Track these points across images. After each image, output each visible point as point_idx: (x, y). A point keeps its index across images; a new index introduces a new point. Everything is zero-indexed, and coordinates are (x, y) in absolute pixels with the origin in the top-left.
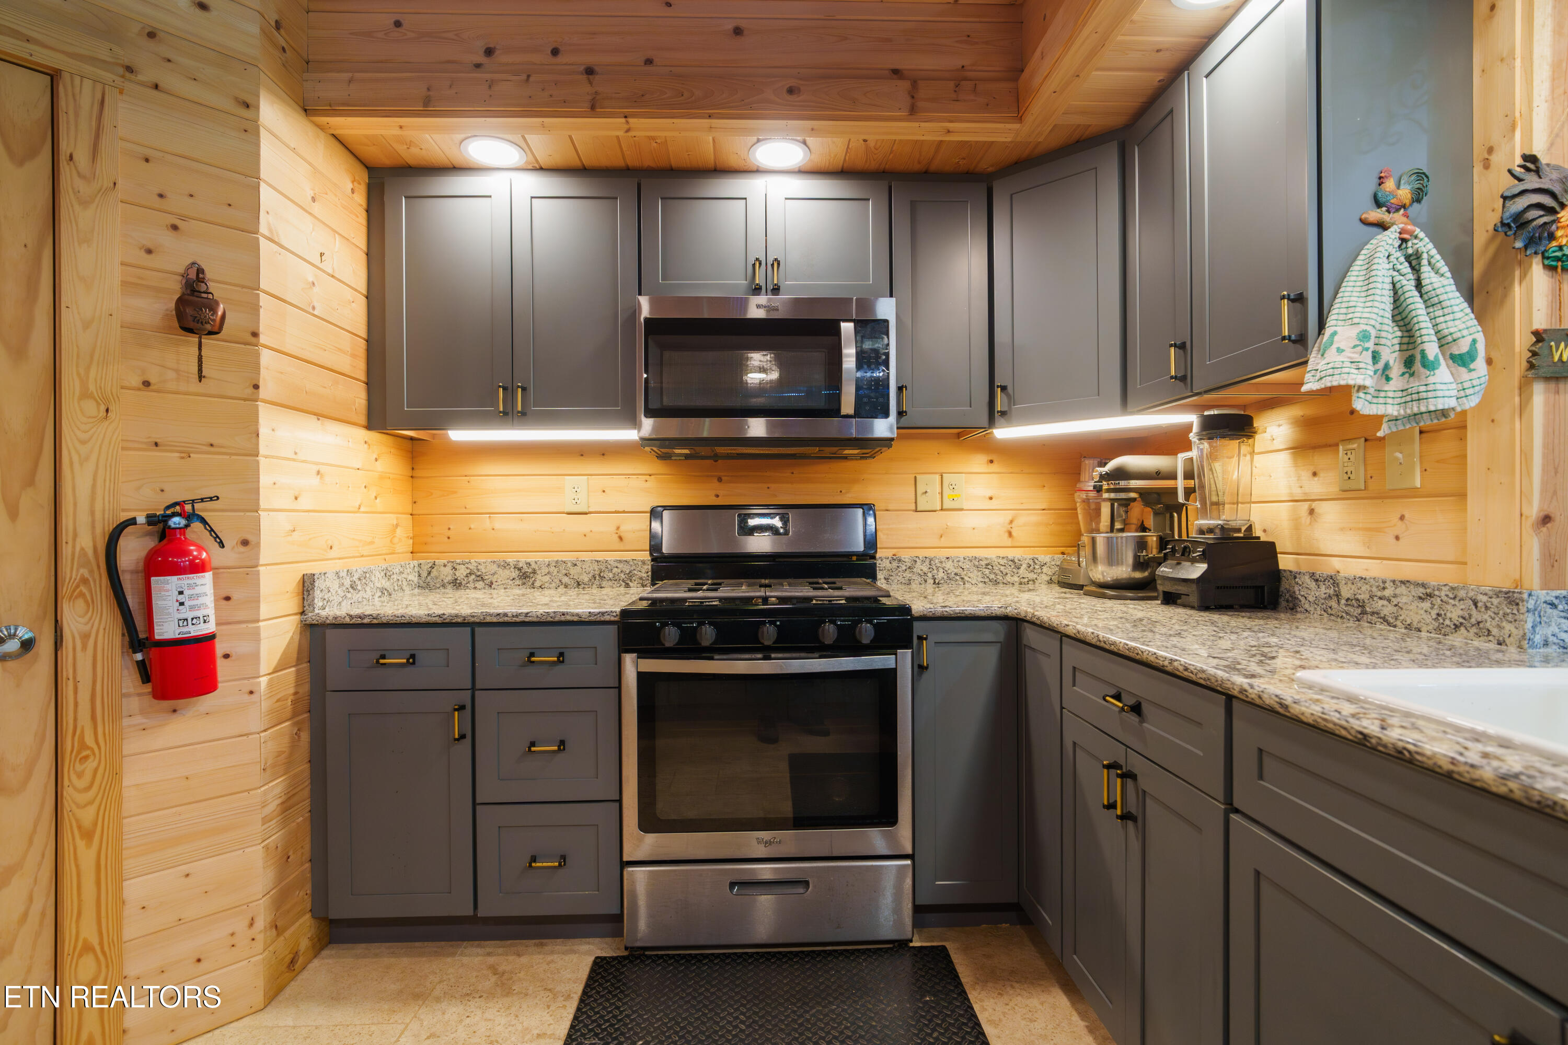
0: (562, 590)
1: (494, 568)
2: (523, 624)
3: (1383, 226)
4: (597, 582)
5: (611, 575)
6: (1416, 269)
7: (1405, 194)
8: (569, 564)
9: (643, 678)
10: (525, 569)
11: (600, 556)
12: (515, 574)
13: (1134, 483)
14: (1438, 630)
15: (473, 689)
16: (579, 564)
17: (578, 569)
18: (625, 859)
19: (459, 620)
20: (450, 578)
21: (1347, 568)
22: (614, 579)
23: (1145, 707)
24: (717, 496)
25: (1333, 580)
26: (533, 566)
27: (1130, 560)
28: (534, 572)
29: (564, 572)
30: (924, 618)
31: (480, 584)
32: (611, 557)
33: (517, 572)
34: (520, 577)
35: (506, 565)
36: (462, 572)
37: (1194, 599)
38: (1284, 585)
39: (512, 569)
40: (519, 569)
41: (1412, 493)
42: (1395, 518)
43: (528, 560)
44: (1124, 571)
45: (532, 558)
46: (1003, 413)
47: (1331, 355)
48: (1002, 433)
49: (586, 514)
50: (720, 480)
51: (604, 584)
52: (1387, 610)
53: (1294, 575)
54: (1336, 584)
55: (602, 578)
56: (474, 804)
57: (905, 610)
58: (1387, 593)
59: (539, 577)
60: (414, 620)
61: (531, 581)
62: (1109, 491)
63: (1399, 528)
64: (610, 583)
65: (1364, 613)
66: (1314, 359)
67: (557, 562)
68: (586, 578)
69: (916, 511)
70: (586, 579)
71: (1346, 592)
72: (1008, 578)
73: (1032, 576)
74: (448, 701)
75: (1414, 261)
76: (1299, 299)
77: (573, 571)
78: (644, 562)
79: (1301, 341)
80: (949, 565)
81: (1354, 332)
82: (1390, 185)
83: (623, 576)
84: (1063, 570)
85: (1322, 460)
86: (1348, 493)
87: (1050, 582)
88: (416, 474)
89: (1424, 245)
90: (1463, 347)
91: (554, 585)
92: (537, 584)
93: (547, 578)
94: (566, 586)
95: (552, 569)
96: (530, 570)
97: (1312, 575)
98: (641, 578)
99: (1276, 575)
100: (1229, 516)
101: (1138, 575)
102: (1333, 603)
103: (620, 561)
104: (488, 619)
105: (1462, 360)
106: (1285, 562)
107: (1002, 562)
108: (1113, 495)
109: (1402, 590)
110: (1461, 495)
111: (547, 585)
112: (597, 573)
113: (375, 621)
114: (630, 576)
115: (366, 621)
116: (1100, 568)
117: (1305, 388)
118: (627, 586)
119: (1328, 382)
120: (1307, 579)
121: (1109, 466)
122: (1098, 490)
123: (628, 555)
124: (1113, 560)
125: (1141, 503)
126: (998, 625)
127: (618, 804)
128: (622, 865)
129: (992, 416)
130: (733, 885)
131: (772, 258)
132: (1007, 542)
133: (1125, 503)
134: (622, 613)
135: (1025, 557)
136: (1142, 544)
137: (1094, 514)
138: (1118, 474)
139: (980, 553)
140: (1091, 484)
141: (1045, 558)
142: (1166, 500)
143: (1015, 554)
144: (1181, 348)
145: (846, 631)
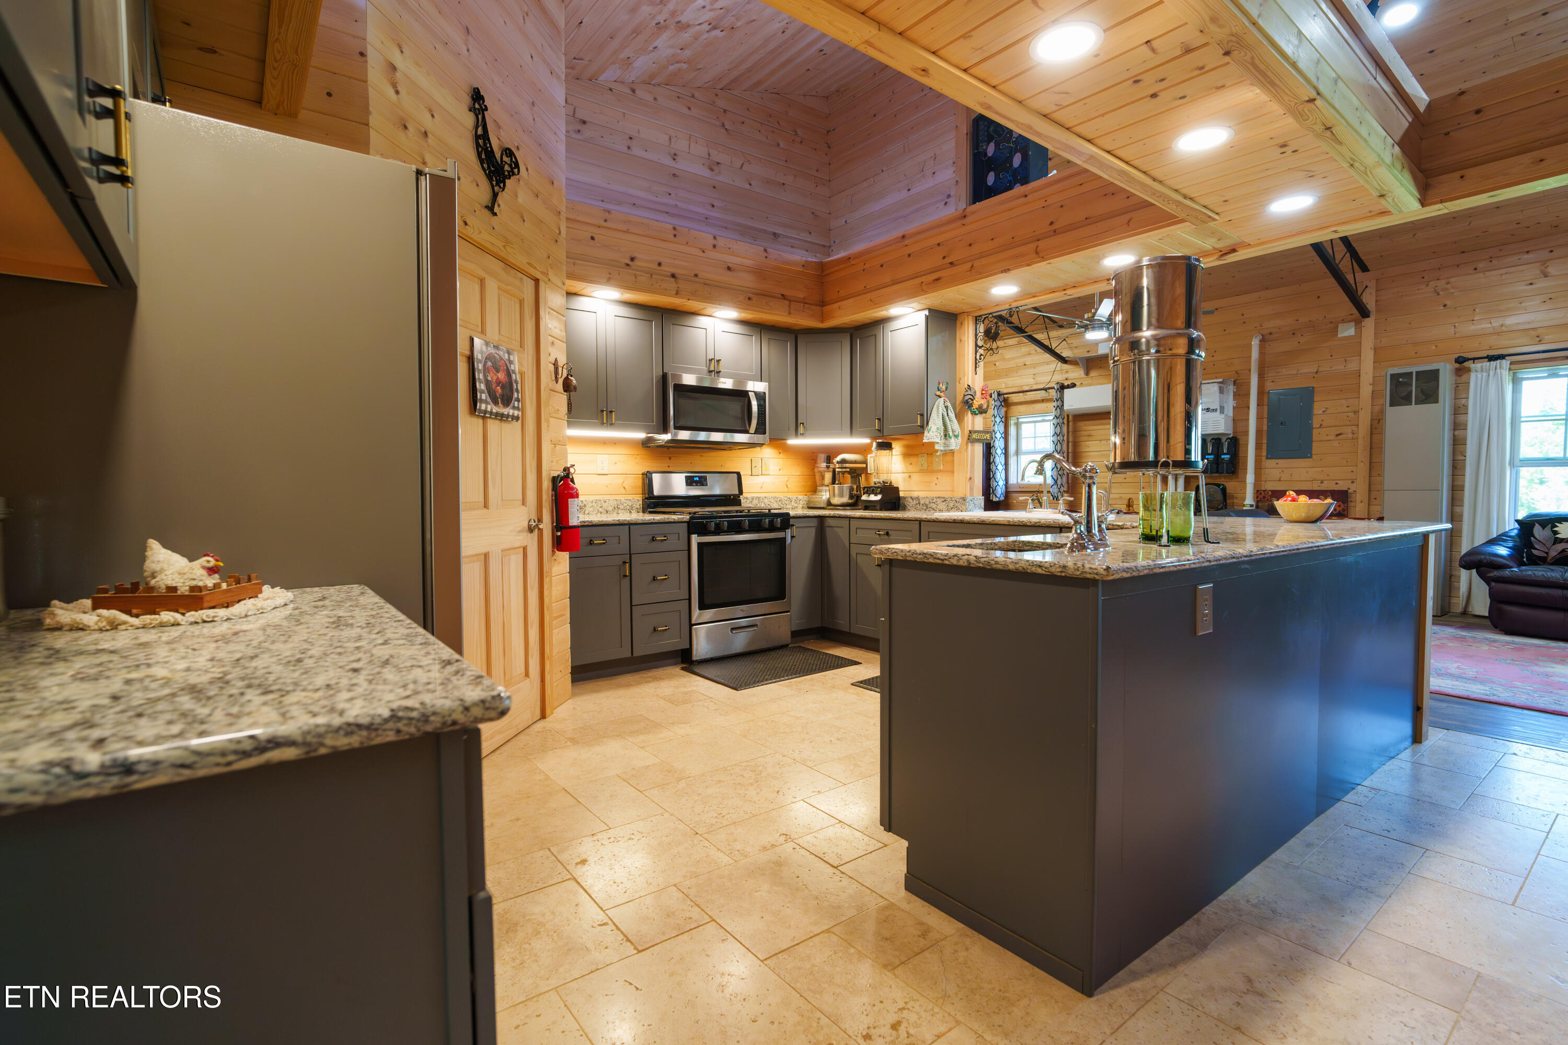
0: (599, 515)
2: (651, 523)
3: (940, 397)
5: (623, 507)
6: (947, 410)
7: (944, 388)
8: (602, 501)
9: (700, 545)
11: (617, 497)
13: (847, 465)
15: (630, 555)
16: (607, 501)
17: (606, 504)
18: (693, 622)
21: (921, 494)
22: (625, 509)
23: (890, 532)
24: (669, 467)
25: (918, 498)
26: (584, 502)
27: (848, 496)
28: (585, 506)
29: (600, 505)
30: (794, 517)
32: (622, 498)
37: (878, 507)
38: (901, 501)
41: (940, 471)
42: (935, 478)
44: (845, 499)
45: (583, 498)
46: (802, 434)
47: (931, 432)
48: (792, 442)
49: (608, 475)
50: (670, 458)
51: (619, 511)
52: (934, 506)
53: (905, 498)
54: (919, 500)
55: (618, 507)
56: (631, 606)
57: (788, 514)
58: (934, 501)
59: (587, 508)
60: (607, 523)
61: (583, 510)
62: (839, 468)
63: (936, 481)
64: (622, 511)
65: (927, 508)
66: (926, 433)
67: (596, 500)
68: (610, 509)
69: (751, 476)
71: (922, 502)
72: (788, 506)
73: (796, 505)
74: (618, 561)
75: (947, 407)
76: (922, 415)
77: (605, 505)
78: (638, 500)
79: (922, 427)
80: (766, 500)
81: (936, 427)
82: (941, 385)
83: (628, 507)
84: (809, 502)
85: (913, 460)
86: (922, 471)
87: (803, 508)
89: (949, 404)
90: (956, 433)
91: (595, 512)
92: (587, 512)
93: (591, 509)
94: (601, 513)
95: (594, 504)
96: (583, 505)
97: (911, 497)
98: (638, 505)
99: (899, 498)
100: (883, 478)
101: (850, 501)
102: (918, 504)
103: (627, 500)
105: (956, 436)
106: (901, 494)
107: (783, 498)
108: (840, 470)
109: (938, 500)
110: (953, 472)
111: (591, 513)
114: (632, 507)
116: (836, 498)
117: (926, 441)
118: (630, 512)
119: (930, 440)
120: (910, 500)
121: (839, 458)
122: (828, 467)
123: (630, 497)
124: (841, 495)
125: (849, 473)
126: (815, 520)
127: (690, 599)
128: (691, 625)
129: (797, 434)
130: (733, 629)
131: (717, 358)
132: (786, 490)
133: (843, 473)
134: (691, 518)
135: (793, 496)
136: (851, 489)
137: (823, 477)
138: (843, 461)
139: (777, 495)
140: (824, 465)
141: (801, 497)
142: (858, 472)
143: (789, 495)
144: (879, 419)
145: (771, 522)
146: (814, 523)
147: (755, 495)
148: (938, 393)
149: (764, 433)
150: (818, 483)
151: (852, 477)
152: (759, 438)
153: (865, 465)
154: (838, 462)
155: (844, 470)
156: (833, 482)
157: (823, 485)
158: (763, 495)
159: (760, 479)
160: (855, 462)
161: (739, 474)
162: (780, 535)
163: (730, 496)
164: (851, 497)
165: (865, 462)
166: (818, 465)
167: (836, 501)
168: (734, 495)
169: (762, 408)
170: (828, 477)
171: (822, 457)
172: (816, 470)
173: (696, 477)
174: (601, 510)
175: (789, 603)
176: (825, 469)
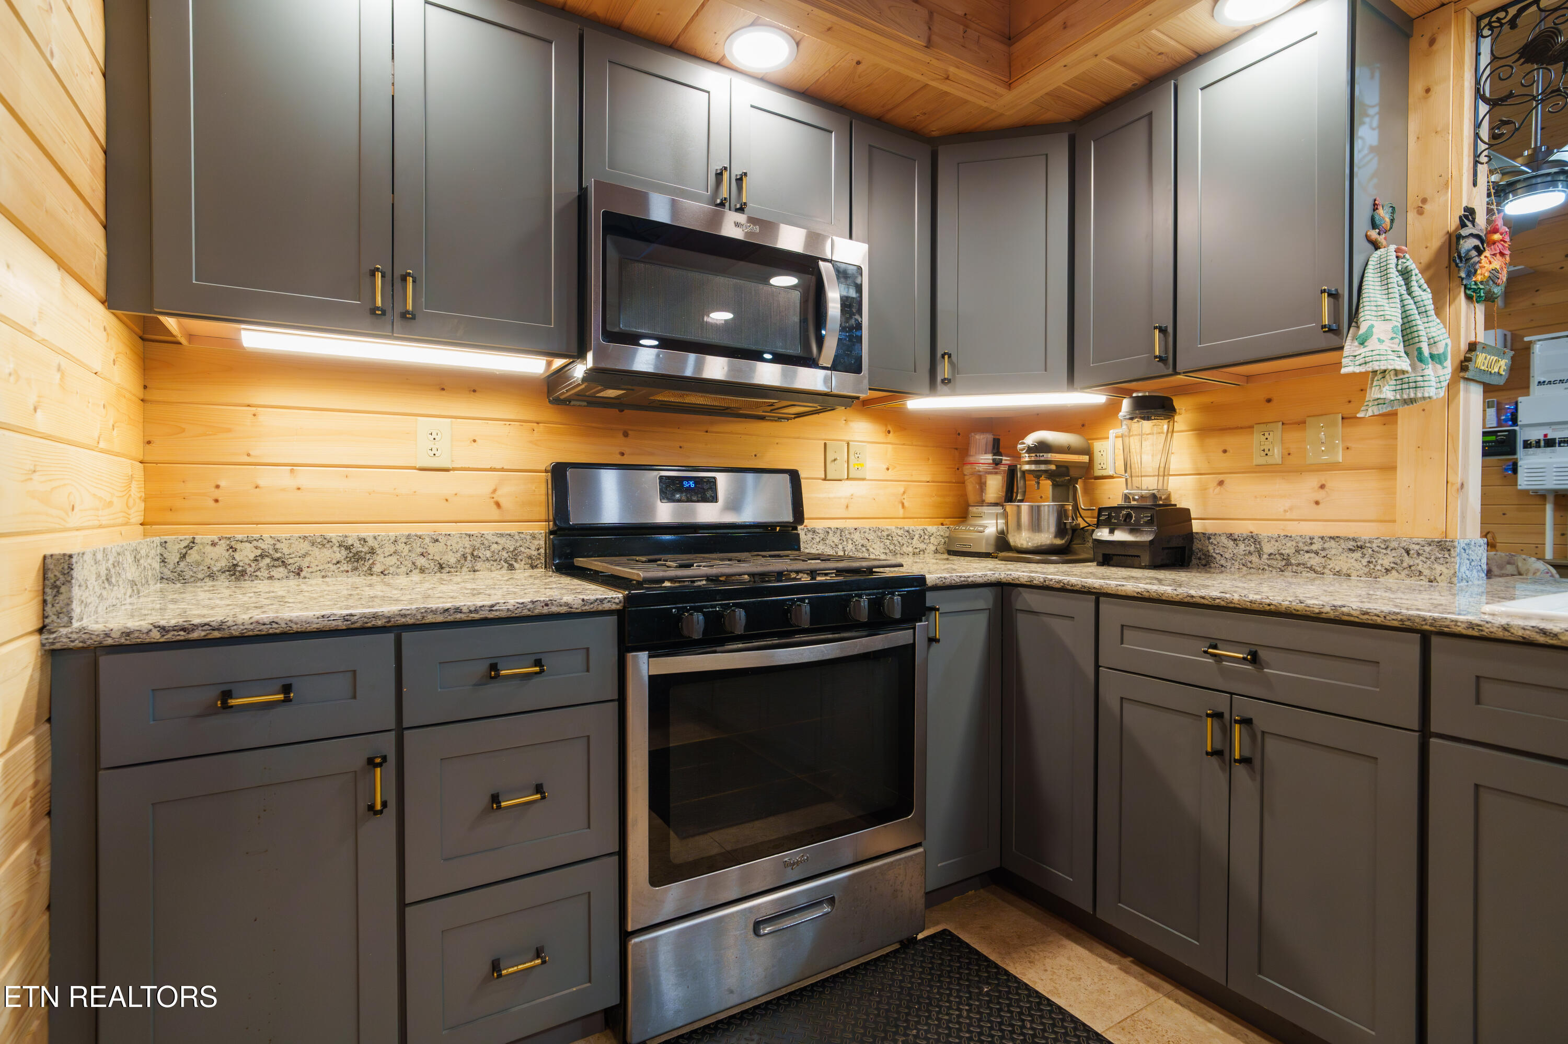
0: (416, 577)
1: (305, 546)
2: (485, 621)
3: (1375, 244)
4: (468, 564)
5: (488, 554)
6: (1408, 276)
8: (427, 540)
9: (657, 682)
10: (358, 546)
11: (473, 529)
12: (341, 555)
13: (1046, 456)
14: (1369, 574)
15: (400, 730)
16: (442, 539)
17: (440, 546)
18: (631, 928)
19: (380, 623)
20: (223, 563)
22: (494, 559)
24: (622, 454)
25: (1254, 539)
26: (371, 542)
27: (1053, 529)
28: (372, 551)
29: (420, 550)
30: (936, 588)
31: (280, 572)
32: (488, 530)
33: (344, 552)
34: (349, 560)
35: (325, 542)
36: (246, 554)
37: (1146, 559)
38: (1197, 545)
39: (335, 548)
40: (348, 548)
41: (1333, 467)
42: (1314, 487)
43: (363, 535)
44: (1047, 537)
45: (367, 531)
46: (946, 382)
47: (1372, 344)
49: (447, 470)
50: (626, 435)
51: (479, 565)
52: (1315, 561)
53: (1209, 536)
54: (1256, 541)
55: (475, 558)
56: (402, 905)
57: (921, 580)
58: (1314, 547)
59: (379, 558)
60: (295, 628)
61: (367, 564)
62: (1029, 463)
63: (1322, 494)
64: (488, 565)
65: (1289, 564)
66: (1350, 347)
67: (409, 537)
68: (452, 559)
69: (825, 479)
70: (453, 561)
71: (1268, 548)
72: (905, 549)
73: (922, 546)
75: (1404, 276)
76: (1334, 295)
77: (433, 549)
78: (534, 537)
79: (1334, 330)
80: (856, 536)
81: (1379, 327)
82: (1380, 211)
83: (505, 555)
84: (950, 540)
86: (1261, 468)
87: (936, 551)
88: (154, 395)
89: (1410, 264)
91: (403, 569)
92: (377, 568)
93: (393, 560)
94: (422, 571)
95: (401, 546)
96: (365, 549)
97: (1230, 536)
98: (530, 557)
99: (1190, 536)
101: (1059, 542)
102: (1254, 558)
103: (502, 535)
104: (430, 618)
105: (1433, 356)
106: (1197, 526)
107: (900, 532)
108: (1033, 467)
109: (1333, 543)
110: (1388, 468)
111: (392, 570)
112: (468, 551)
113: (216, 634)
114: (515, 555)
115: (195, 635)
116: (1024, 535)
117: (1344, 371)
118: (511, 568)
120: (1224, 540)
121: (1031, 439)
122: (997, 463)
123: (512, 528)
124: (1036, 526)
125: (1050, 475)
126: (986, 591)
127: (622, 854)
128: (625, 936)
129: (933, 383)
130: (757, 925)
131: (736, 171)
132: (901, 512)
133: (1037, 475)
134: (627, 599)
135: (916, 527)
136: (1061, 514)
137: (982, 486)
138: (1042, 447)
139: (883, 524)
140: (989, 458)
141: (932, 529)
142: (1073, 473)
143: (909, 525)
144: (1163, 330)
145: (876, 605)
146: (985, 600)
147: (834, 524)
148: (1374, 234)
149: (858, 370)
150: (972, 498)
151: (1055, 485)
152: (840, 383)
153: (1085, 458)
154: (1030, 450)
155: (1043, 467)
156: (1010, 495)
157: (982, 503)
158: (850, 524)
159: (845, 489)
160: (1068, 450)
161: (794, 477)
162: (900, 637)
163: (772, 526)
164: (1061, 530)
165: (1088, 451)
166: (972, 459)
167: (1023, 539)
168: (783, 525)
169: (850, 307)
170: (994, 485)
171: (982, 439)
172: (967, 469)
173: (688, 479)
174: (421, 561)
175: (922, 825)
176: (990, 468)
